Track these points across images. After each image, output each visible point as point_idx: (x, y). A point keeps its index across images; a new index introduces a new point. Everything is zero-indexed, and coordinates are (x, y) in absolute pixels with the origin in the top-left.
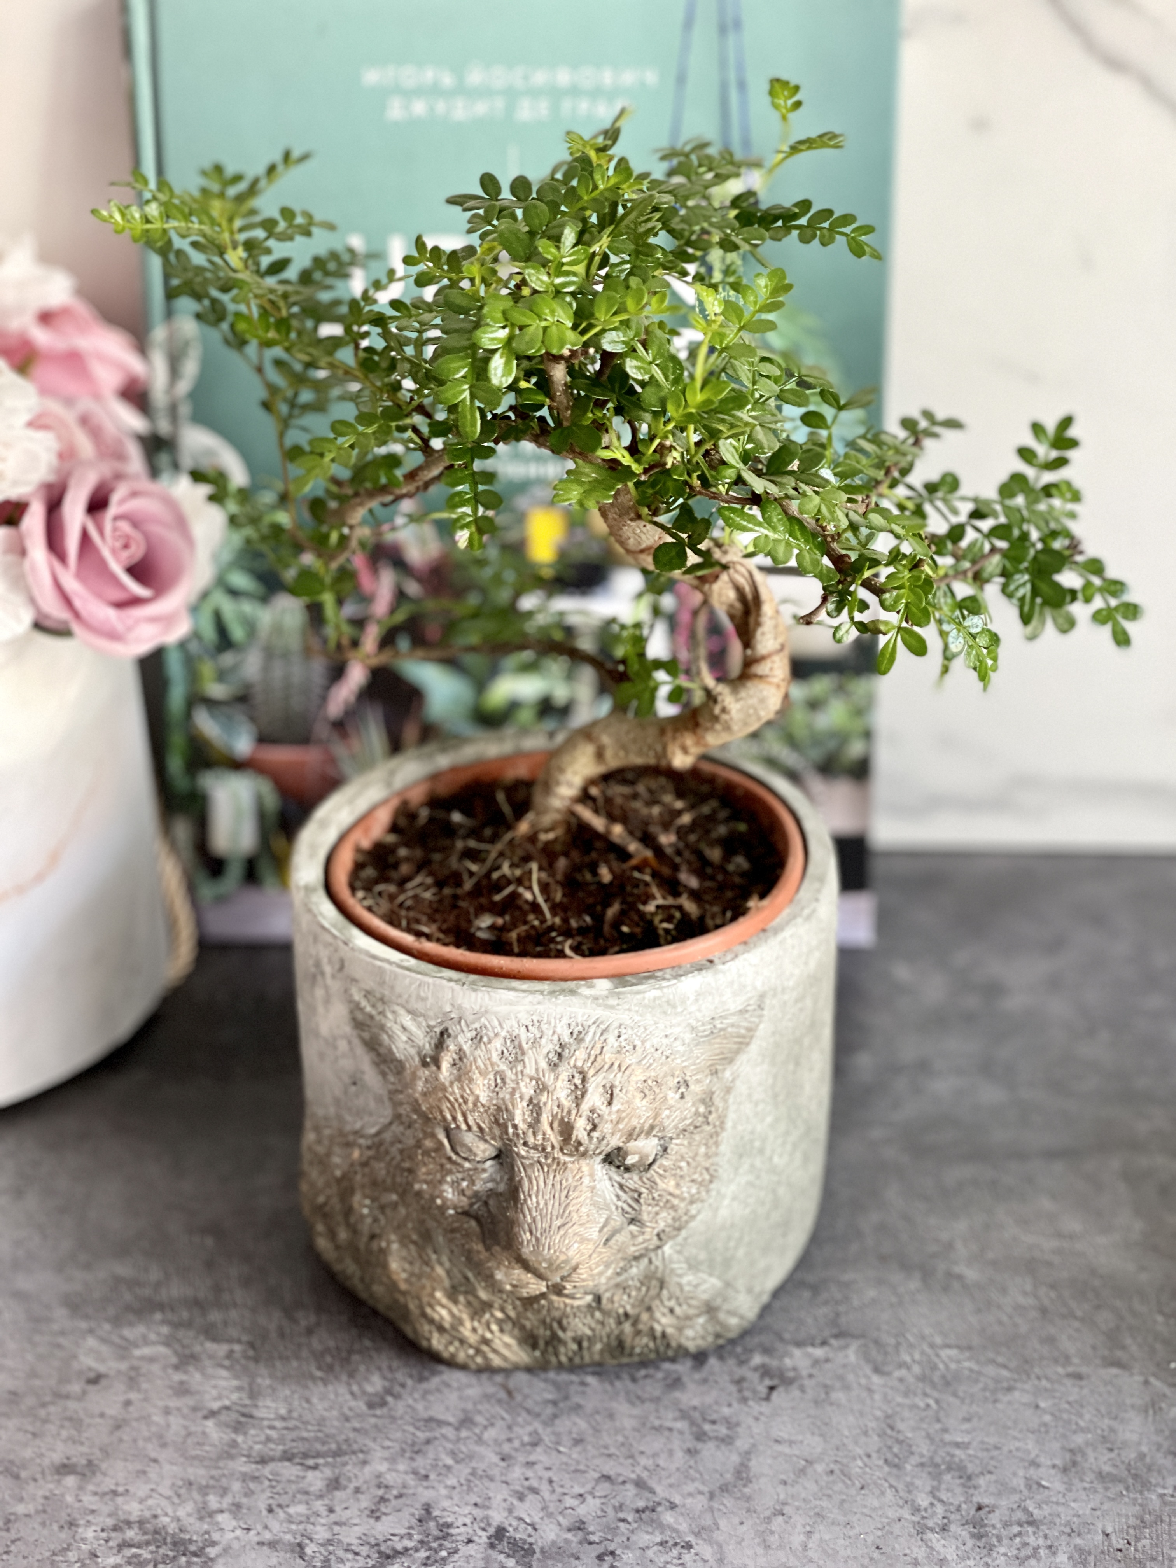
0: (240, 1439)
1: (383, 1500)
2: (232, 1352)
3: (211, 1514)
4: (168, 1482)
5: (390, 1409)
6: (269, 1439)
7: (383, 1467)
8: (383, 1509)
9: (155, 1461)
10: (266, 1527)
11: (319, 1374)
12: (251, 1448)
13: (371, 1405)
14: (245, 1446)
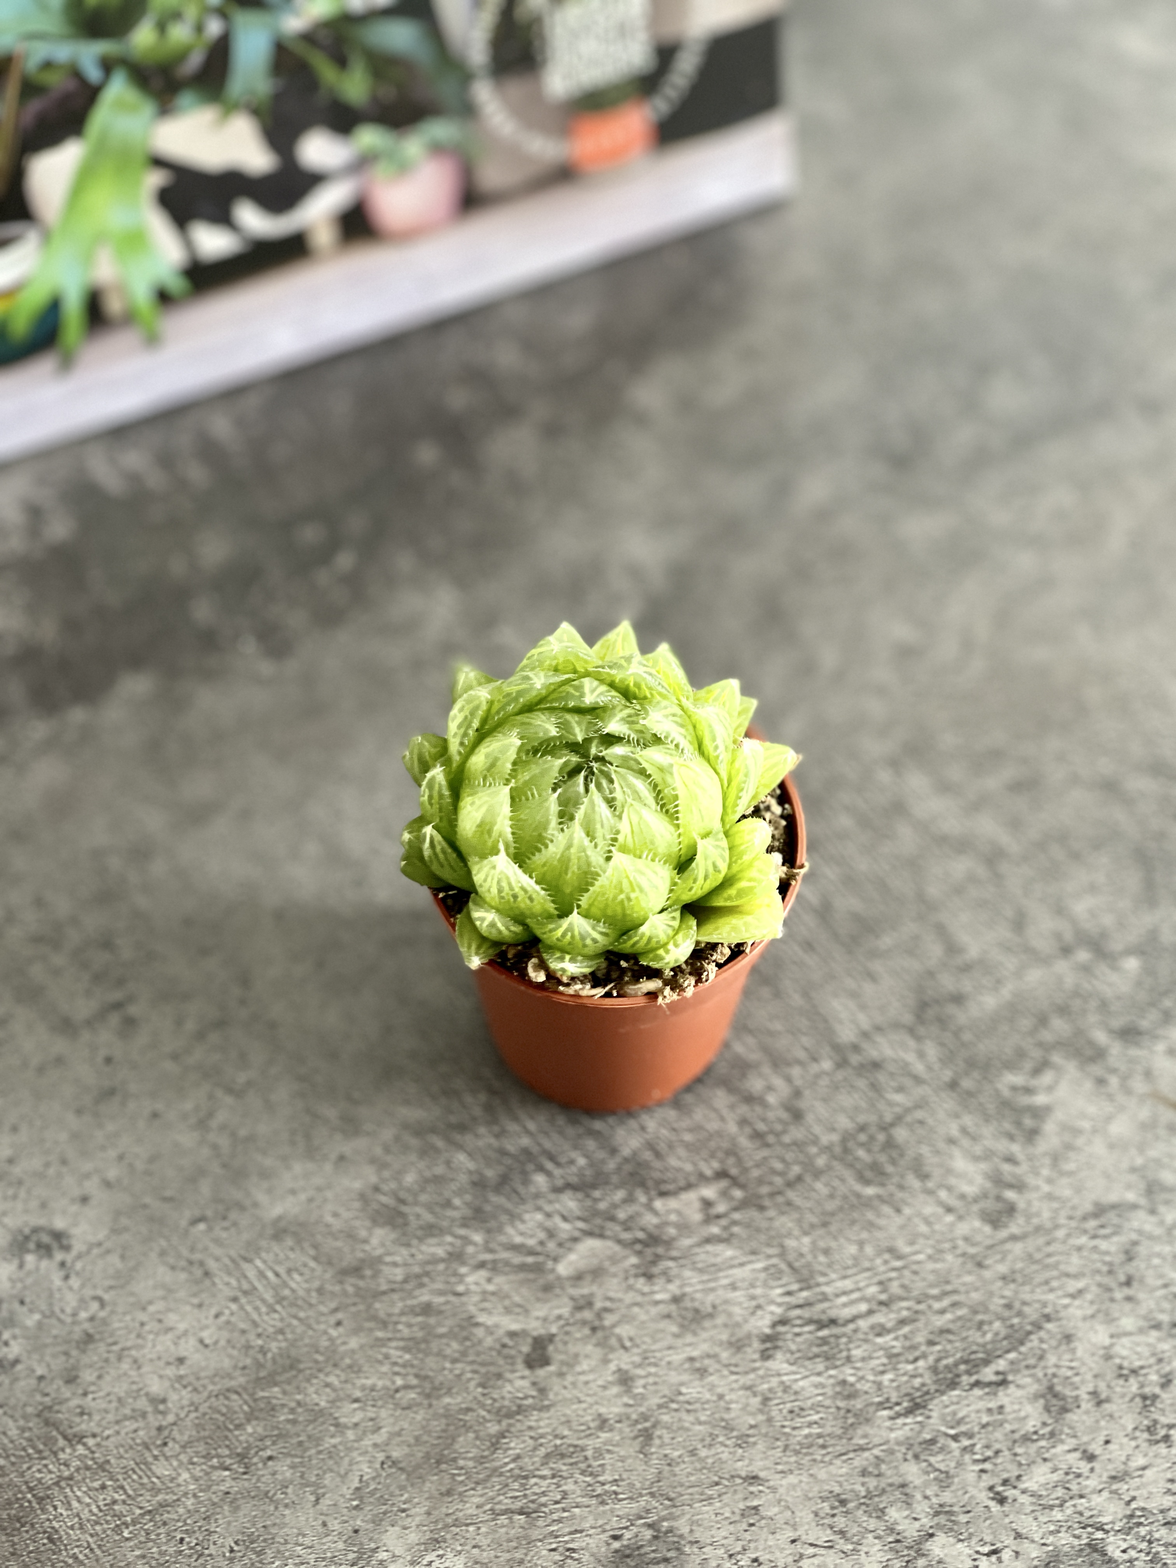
0: (848, 1374)
1: (1148, 1400)
2: (707, 1204)
3: (918, 1548)
4: (805, 1515)
5: (1029, 1217)
6: (892, 1356)
7: (1100, 1336)
8: (1164, 1420)
9: (754, 1479)
10: (1018, 1536)
11: (870, 1191)
12: (879, 1386)
13: (995, 1220)
14: (866, 1387)
